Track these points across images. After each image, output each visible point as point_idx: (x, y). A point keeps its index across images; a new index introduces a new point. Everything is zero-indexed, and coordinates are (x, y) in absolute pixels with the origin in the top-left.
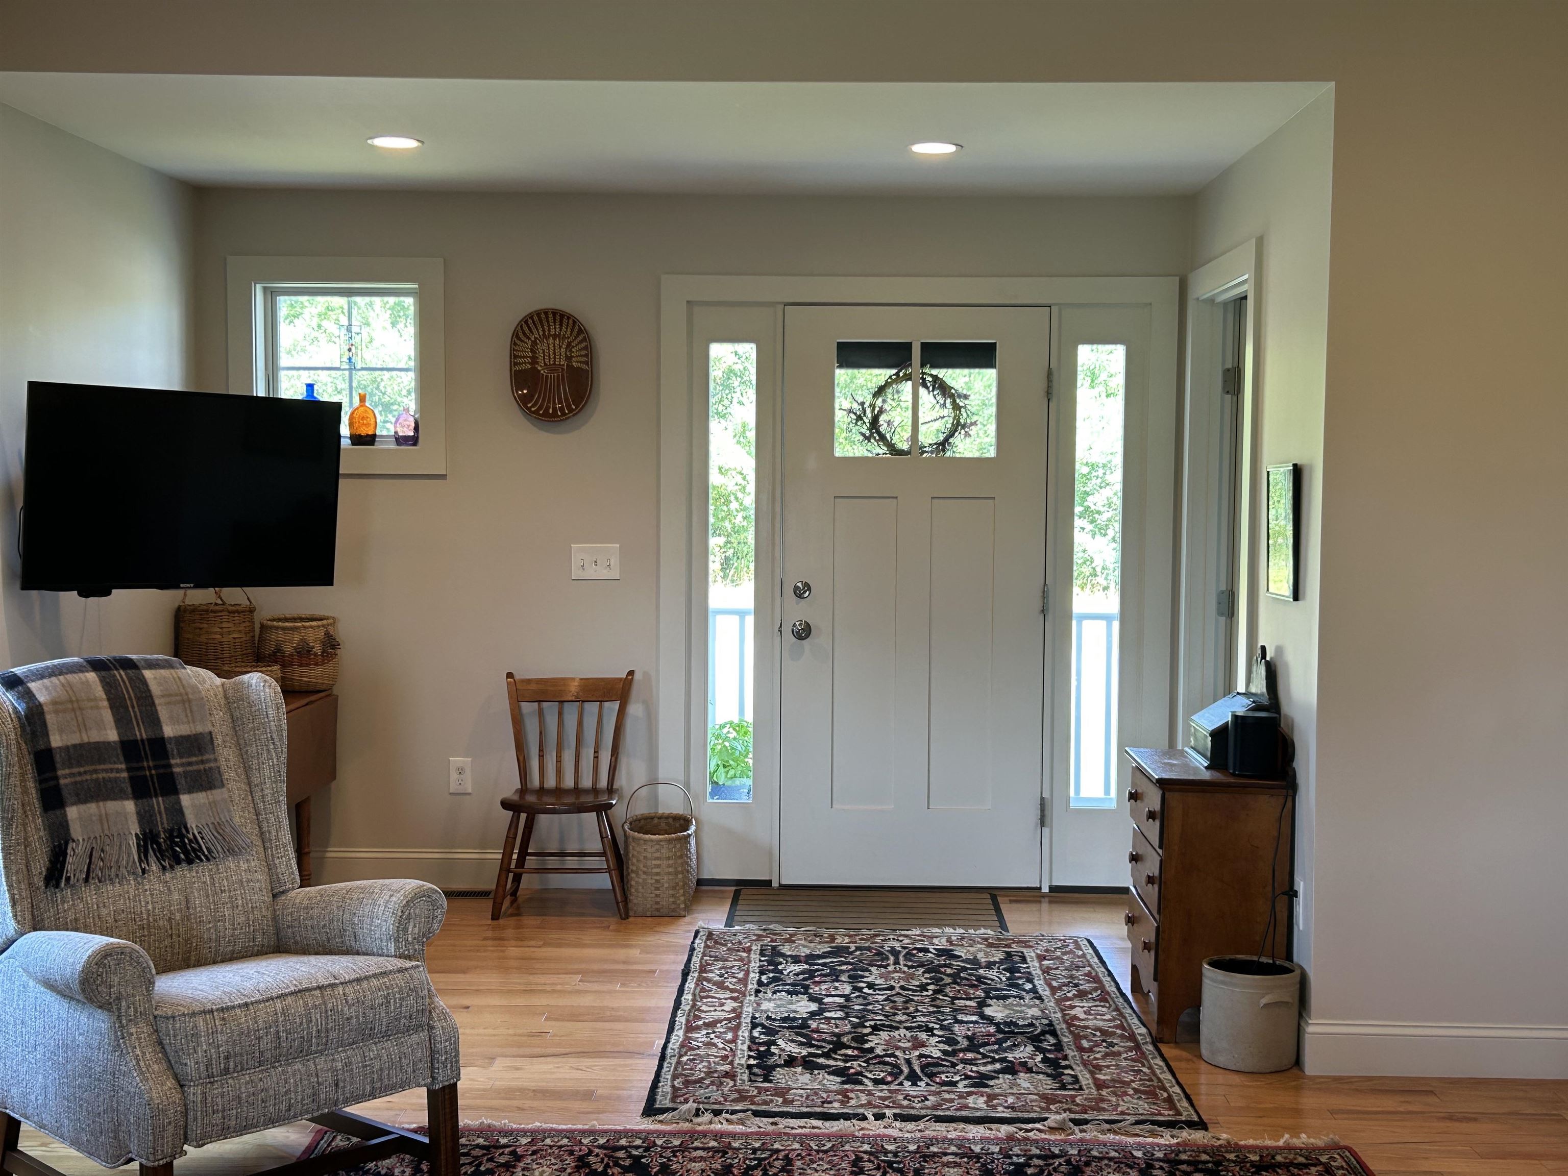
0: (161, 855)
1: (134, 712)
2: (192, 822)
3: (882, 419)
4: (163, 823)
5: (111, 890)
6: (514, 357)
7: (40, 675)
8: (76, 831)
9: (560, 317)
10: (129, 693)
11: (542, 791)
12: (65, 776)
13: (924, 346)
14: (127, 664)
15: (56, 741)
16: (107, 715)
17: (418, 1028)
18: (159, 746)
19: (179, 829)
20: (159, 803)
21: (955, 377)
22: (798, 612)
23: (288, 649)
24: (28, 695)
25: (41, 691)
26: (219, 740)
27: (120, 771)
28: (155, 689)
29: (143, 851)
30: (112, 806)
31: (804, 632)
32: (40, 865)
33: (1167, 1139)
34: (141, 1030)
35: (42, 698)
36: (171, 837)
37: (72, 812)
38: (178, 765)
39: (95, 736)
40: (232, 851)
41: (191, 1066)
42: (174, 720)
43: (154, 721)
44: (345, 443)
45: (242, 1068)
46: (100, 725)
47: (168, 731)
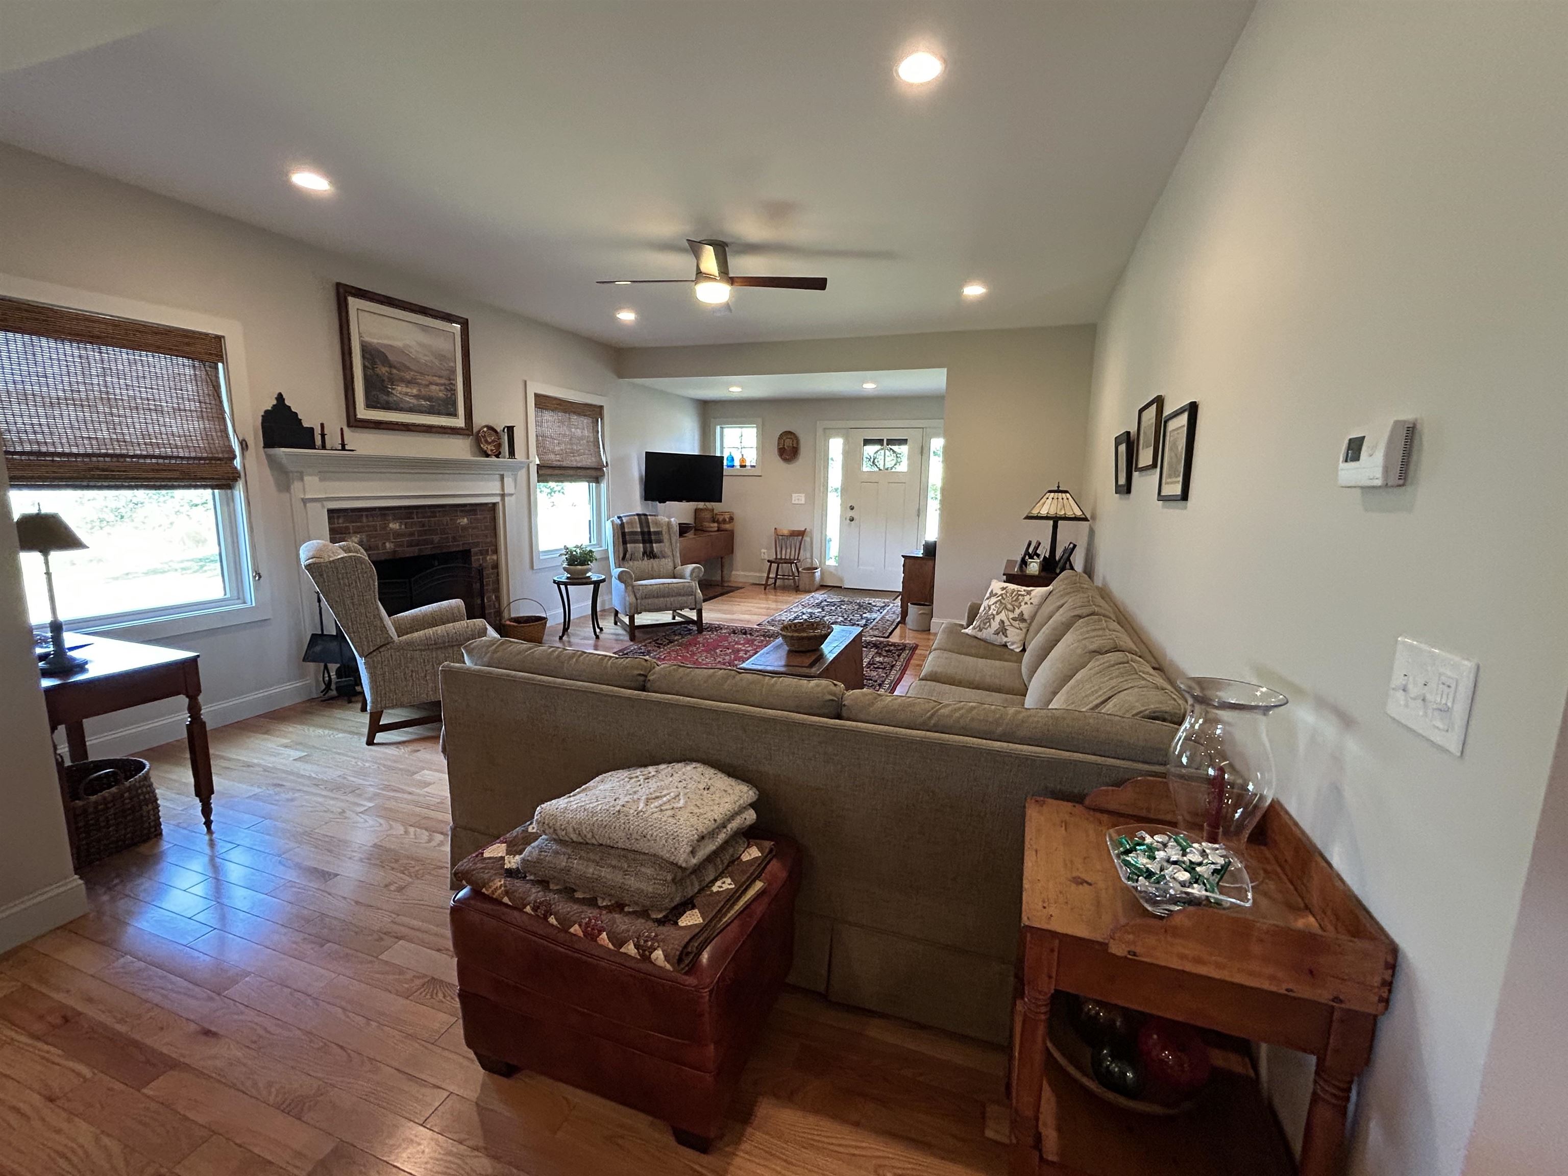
0: (647, 556)
1: (644, 525)
2: (655, 550)
3: (876, 461)
4: (648, 550)
5: (636, 563)
6: (778, 444)
7: (625, 516)
8: (629, 549)
9: (790, 433)
10: (644, 521)
11: (781, 559)
12: (628, 538)
13: (887, 440)
14: (645, 515)
15: (626, 530)
16: (638, 526)
17: (692, 595)
18: (649, 533)
19: (652, 551)
20: (648, 545)
21: (895, 448)
22: (851, 514)
23: (720, 520)
24: (622, 520)
25: (624, 520)
26: (664, 533)
27: (640, 538)
28: (650, 521)
29: (643, 555)
30: (637, 545)
31: (852, 520)
32: (621, 556)
33: (874, 639)
34: (630, 588)
35: (624, 521)
36: (650, 553)
37: (628, 545)
38: (653, 537)
39: (635, 530)
40: (664, 557)
41: (638, 595)
42: (653, 527)
43: (649, 527)
44: (725, 467)
45: (649, 598)
46: (636, 527)
47: (652, 530)
